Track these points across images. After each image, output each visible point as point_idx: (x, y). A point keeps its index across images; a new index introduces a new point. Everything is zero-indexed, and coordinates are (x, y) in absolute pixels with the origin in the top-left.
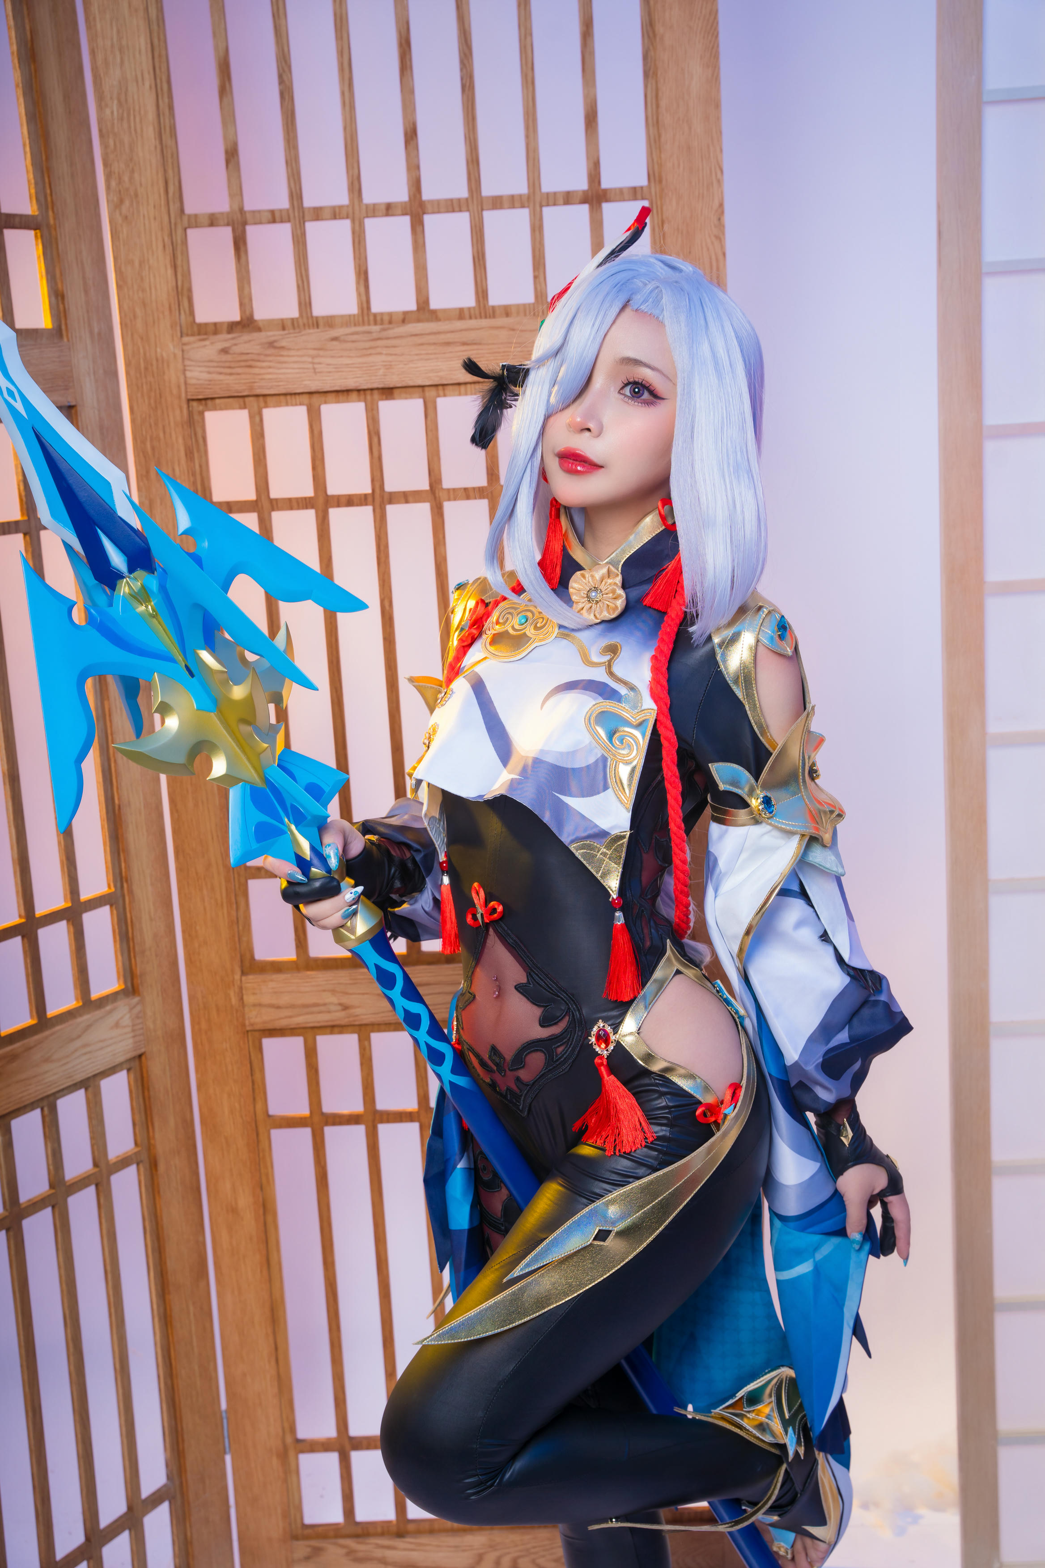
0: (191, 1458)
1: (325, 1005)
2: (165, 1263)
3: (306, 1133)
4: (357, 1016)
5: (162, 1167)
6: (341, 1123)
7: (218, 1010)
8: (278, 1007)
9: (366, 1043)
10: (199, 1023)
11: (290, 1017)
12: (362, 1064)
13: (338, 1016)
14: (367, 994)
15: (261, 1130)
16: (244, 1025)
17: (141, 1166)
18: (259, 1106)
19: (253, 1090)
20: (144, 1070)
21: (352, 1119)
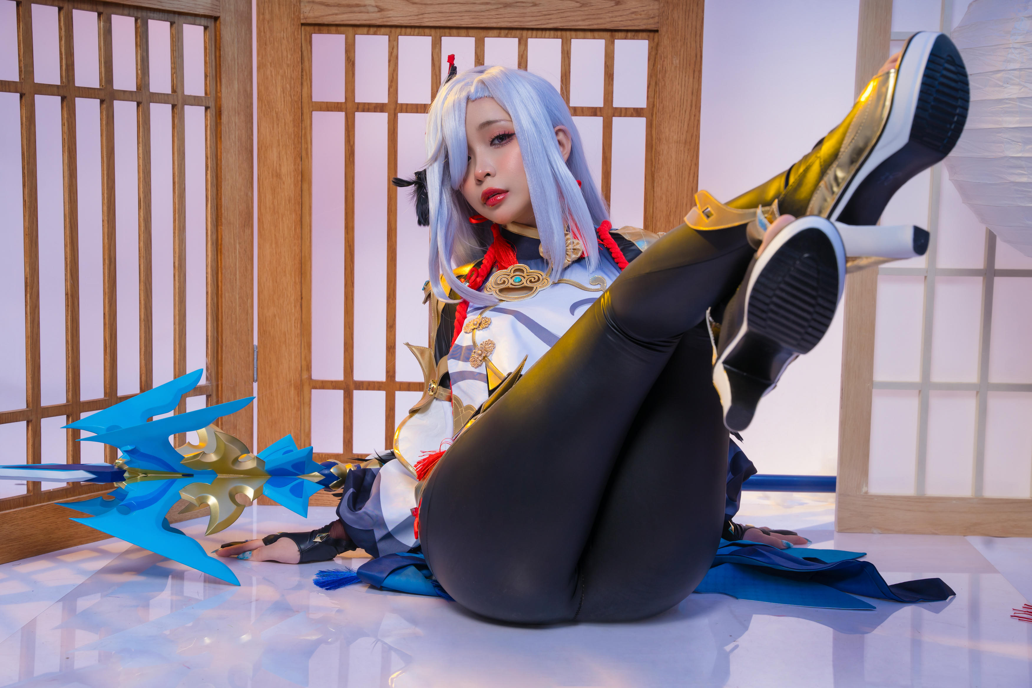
0: (227, 368)
1: (365, 6)
2: (221, 199)
3: (340, 116)
4: (389, 17)
5: (224, 118)
6: (368, 110)
7: (279, 4)
8: (328, 5)
9: (395, 43)
10: (263, 14)
11: (336, 14)
12: (389, 61)
13: (375, 18)
15: (306, 110)
16: (299, 18)
17: (209, 111)
18: (305, 90)
19: (302, 75)
20: (218, 33)
21: (378, 108)
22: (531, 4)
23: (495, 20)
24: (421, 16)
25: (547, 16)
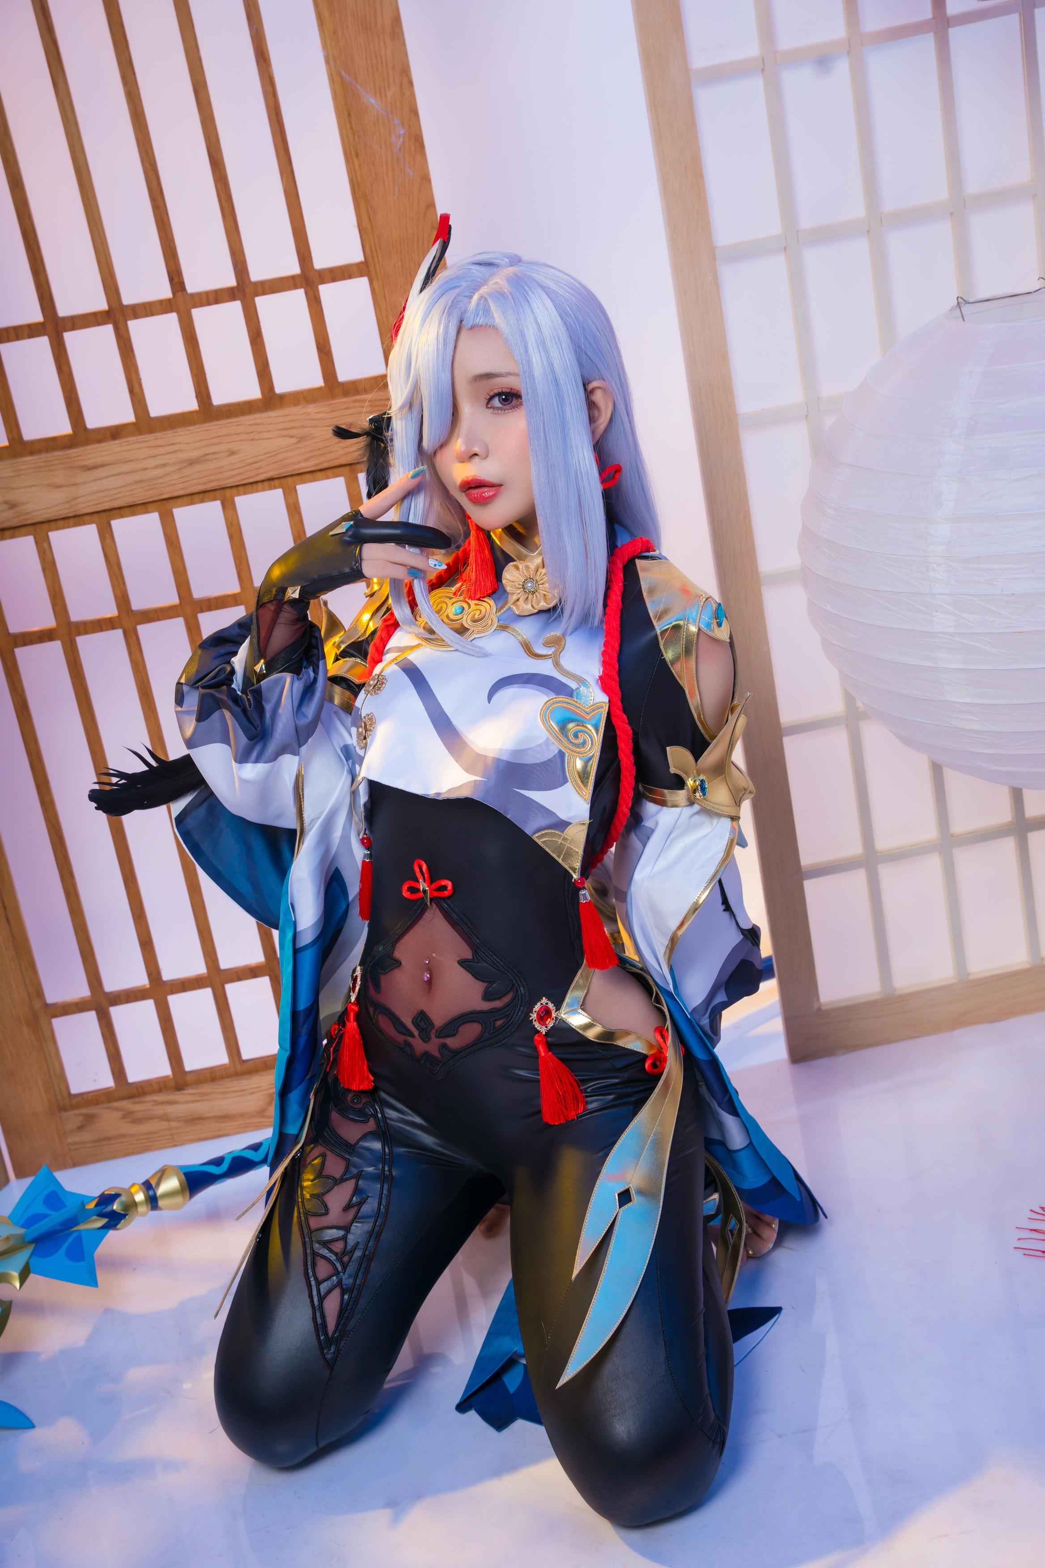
4: (28, 513)
9: (45, 545)
12: (44, 570)
13: (7, 517)
14: (35, 486)
21: (45, 636)
22: (228, 453)
23: (181, 486)
24: (73, 502)
25: (255, 465)
